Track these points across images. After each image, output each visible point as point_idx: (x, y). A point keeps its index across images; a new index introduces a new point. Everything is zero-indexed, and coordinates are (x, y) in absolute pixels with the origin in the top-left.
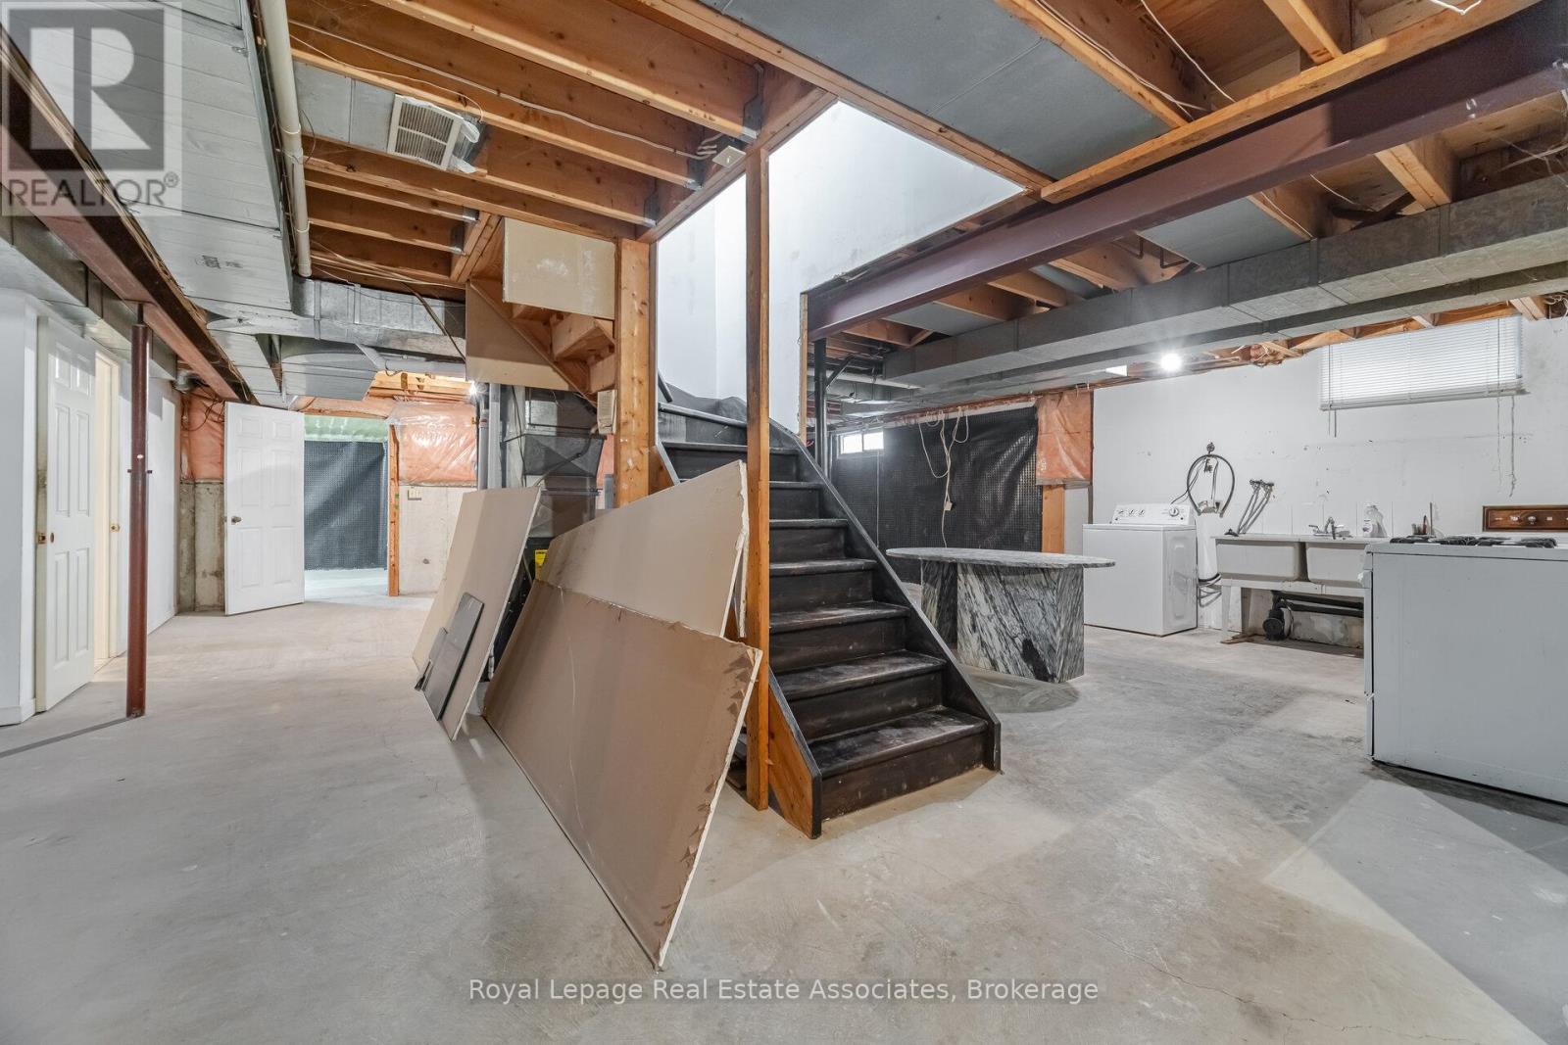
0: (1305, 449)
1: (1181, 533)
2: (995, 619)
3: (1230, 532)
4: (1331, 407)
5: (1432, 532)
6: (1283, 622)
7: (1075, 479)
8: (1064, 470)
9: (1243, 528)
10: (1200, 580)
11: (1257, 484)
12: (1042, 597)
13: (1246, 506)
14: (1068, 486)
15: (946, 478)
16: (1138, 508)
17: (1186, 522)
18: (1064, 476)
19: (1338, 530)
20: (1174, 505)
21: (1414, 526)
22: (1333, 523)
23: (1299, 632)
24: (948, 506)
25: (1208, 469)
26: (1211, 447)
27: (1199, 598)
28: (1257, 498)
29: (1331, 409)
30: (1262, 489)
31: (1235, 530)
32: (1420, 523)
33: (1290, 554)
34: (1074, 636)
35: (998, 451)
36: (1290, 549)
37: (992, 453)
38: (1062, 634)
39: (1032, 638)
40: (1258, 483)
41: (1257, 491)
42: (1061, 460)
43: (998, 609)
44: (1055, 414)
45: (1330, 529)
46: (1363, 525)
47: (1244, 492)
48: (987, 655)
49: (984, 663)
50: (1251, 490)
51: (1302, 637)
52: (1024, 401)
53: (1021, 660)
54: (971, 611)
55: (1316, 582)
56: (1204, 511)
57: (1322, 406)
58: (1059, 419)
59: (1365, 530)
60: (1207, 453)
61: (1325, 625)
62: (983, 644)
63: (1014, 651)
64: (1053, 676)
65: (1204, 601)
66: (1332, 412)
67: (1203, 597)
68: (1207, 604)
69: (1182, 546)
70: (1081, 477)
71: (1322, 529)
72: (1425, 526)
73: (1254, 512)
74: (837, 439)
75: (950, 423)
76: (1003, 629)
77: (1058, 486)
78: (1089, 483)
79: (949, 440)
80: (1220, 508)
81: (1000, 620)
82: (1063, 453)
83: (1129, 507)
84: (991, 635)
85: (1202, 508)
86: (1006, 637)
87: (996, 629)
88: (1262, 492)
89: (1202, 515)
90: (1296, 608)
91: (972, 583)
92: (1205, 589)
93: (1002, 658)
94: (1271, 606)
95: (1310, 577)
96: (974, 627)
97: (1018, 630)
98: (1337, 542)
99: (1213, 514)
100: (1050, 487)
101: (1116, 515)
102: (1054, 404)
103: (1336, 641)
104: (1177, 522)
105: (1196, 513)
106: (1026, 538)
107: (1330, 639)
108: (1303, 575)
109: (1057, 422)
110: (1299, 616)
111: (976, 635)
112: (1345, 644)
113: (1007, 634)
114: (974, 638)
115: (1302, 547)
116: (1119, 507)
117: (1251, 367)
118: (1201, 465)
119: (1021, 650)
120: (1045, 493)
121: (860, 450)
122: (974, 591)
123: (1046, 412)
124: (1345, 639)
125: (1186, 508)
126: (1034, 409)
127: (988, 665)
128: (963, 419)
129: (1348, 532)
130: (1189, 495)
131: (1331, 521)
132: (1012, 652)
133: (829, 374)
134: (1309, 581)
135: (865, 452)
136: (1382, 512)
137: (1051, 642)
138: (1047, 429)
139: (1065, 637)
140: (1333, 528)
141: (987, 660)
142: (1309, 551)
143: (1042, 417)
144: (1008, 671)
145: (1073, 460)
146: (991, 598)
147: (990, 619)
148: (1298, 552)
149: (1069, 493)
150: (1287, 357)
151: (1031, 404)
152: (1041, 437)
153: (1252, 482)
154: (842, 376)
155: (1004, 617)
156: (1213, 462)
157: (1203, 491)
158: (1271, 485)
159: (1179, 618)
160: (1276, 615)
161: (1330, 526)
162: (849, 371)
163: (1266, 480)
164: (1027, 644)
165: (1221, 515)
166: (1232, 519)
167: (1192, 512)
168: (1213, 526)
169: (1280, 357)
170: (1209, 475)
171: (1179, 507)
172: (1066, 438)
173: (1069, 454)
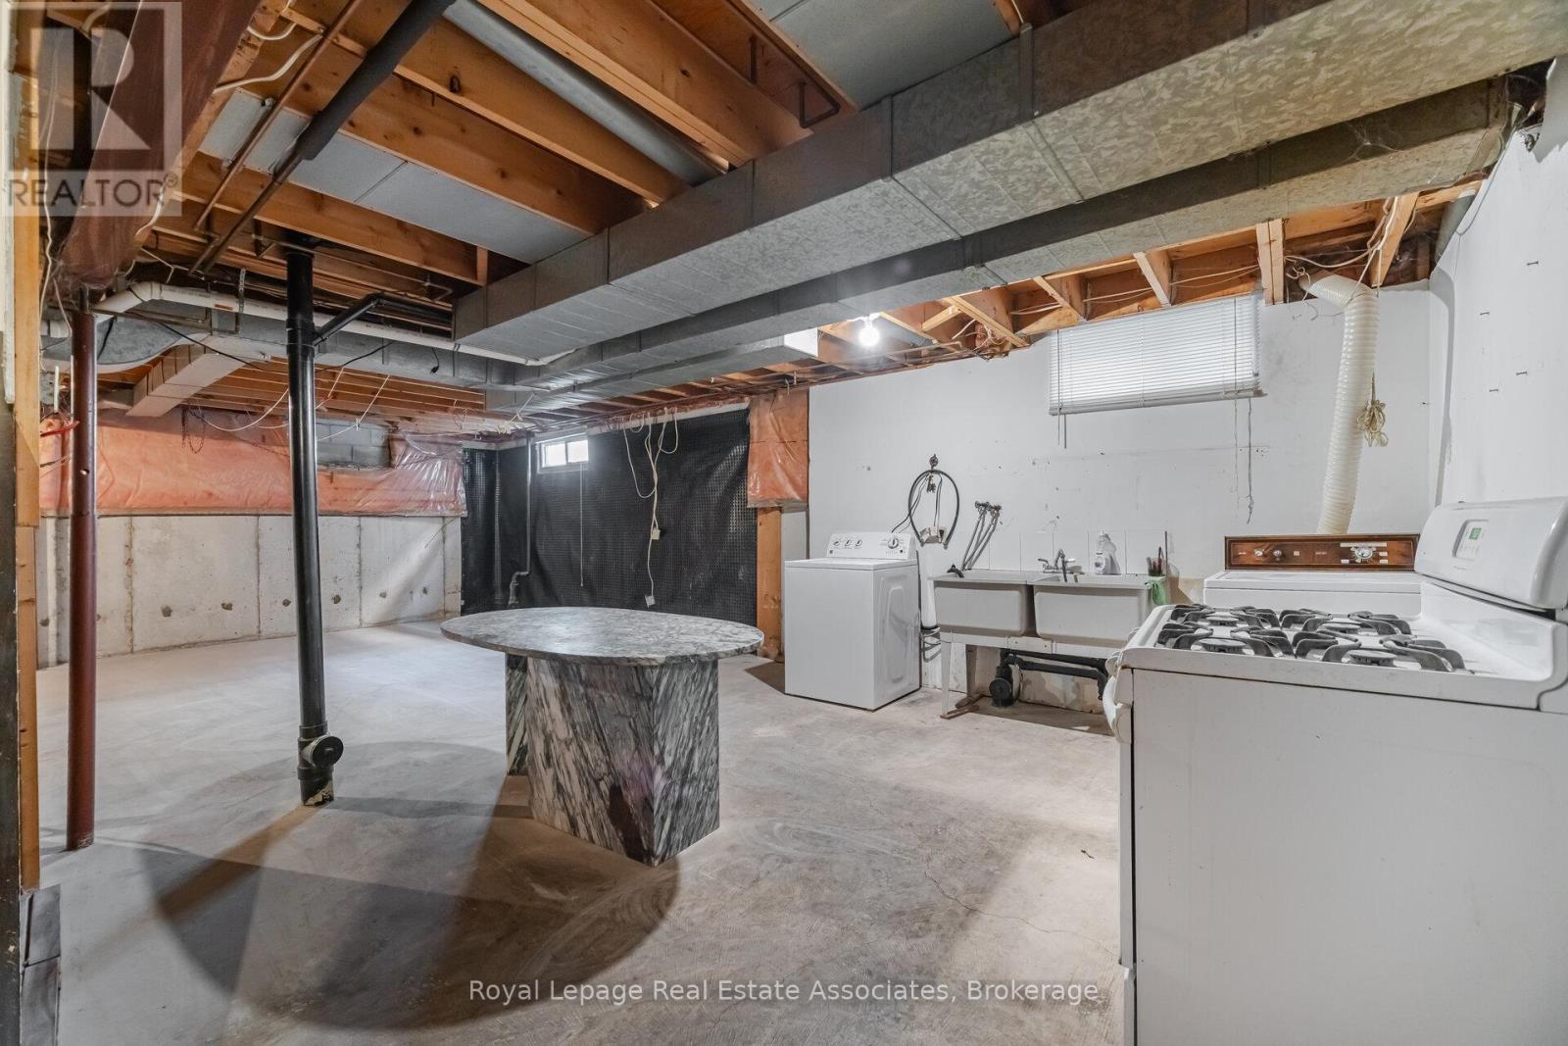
0: (1034, 463)
1: (900, 571)
2: (574, 747)
3: (953, 569)
4: (1060, 410)
5: (1167, 566)
6: (1011, 682)
7: (792, 500)
8: (778, 490)
9: (968, 563)
10: (923, 628)
11: (984, 507)
12: (634, 713)
13: (972, 533)
14: (785, 508)
15: (653, 495)
16: (854, 536)
17: (905, 556)
18: (779, 497)
19: (1069, 565)
20: (894, 533)
21: (1149, 559)
22: (1063, 557)
23: (1029, 694)
24: (655, 534)
25: (931, 488)
26: (934, 461)
27: (922, 650)
28: (983, 525)
29: (1061, 414)
30: (989, 513)
31: (959, 567)
32: (1155, 557)
33: (1015, 598)
34: (696, 769)
35: (711, 463)
36: (1016, 594)
37: (704, 467)
38: (668, 774)
39: (621, 783)
40: (985, 505)
41: (983, 514)
42: (775, 475)
43: (578, 728)
44: (769, 416)
45: (1060, 565)
46: (1094, 559)
47: (970, 516)
48: (565, 808)
49: (561, 821)
50: (976, 513)
51: (1032, 699)
52: (738, 402)
53: (608, 821)
54: (544, 731)
55: (1046, 638)
56: (928, 541)
57: (1051, 409)
58: (772, 423)
59: (1097, 565)
60: (929, 467)
61: (1056, 685)
62: (560, 789)
63: (599, 804)
64: (650, 853)
65: (928, 654)
66: (1062, 417)
67: (928, 649)
68: (933, 658)
69: (900, 587)
70: (798, 498)
71: (1052, 564)
72: (1160, 561)
73: (981, 541)
74: (537, 448)
75: (657, 427)
76: (583, 763)
77: (773, 509)
78: (804, 506)
79: (655, 450)
80: (944, 537)
81: (581, 748)
82: (778, 469)
83: (843, 537)
84: (568, 773)
85: (925, 538)
86: (590, 780)
87: (575, 763)
88: (988, 517)
89: (927, 546)
90: (1025, 666)
91: (545, 683)
92: (929, 640)
93: (584, 815)
94: (998, 663)
95: (1039, 631)
96: (548, 757)
97: (603, 768)
98: (1067, 584)
99: (937, 545)
100: (765, 510)
101: (831, 546)
102: (768, 405)
103: (1068, 703)
104: (895, 557)
105: (918, 544)
106: (740, 575)
107: (1062, 701)
108: (1031, 631)
109: (771, 429)
110: (1029, 674)
111: (551, 771)
112: (1077, 707)
113: (590, 773)
114: (547, 776)
115: (1030, 591)
116: (834, 537)
117: (978, 359)
118: (924, 484)
119: (608, 803)
120: (760, 518)
121: (564, 463)
122: (548, 697)
123: (758, 415)
124: (1078, 700)
125: (906, 537)
126: (747, 412)
127: (566, 827)
128: (670, 424)
129: (1080, 567)
130: (911, 521)
131: (1061, 555)
132: (596, 806)
133: (320, 321)
134: (1037, 636)
135: (569, 465)
136: (1115, 544)
137: (647, 792)
138: (759, 438)
139: (676, 776)
140: (1064, 563)
141: (564, 815)
142: (1038, 596)
143: (753, 421)
144: (591, 837)
145: (787, 475)
146: (569, 709)
147: (568, 744)
148: (1025, 595)
149: (786, 517)
150: (1014, 347)
151: (744, 406)
152: (753, 447)
153: (978, 505)
154: (352, 327)
155: (585, 744)
156: (936, 479)
157: (925, 518)
158: (998, 508)
159: (897, 681)
160: (1005, 673)
161: (1060, 559)
162: (365, 319)
163: (993, 503)
164: (616, 792)
165: (946, 546)
166: (955, 554)
167: (913, 542)
168: (937, 561)
169: (1006, 349)
170: (932, 495)
171: (899, 536)
172: (781, 448)
173: (784, 469)
